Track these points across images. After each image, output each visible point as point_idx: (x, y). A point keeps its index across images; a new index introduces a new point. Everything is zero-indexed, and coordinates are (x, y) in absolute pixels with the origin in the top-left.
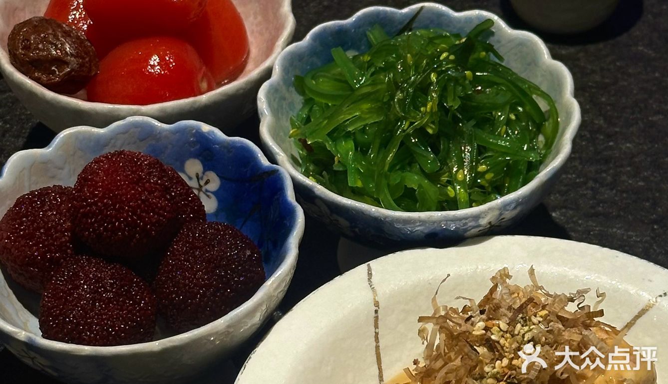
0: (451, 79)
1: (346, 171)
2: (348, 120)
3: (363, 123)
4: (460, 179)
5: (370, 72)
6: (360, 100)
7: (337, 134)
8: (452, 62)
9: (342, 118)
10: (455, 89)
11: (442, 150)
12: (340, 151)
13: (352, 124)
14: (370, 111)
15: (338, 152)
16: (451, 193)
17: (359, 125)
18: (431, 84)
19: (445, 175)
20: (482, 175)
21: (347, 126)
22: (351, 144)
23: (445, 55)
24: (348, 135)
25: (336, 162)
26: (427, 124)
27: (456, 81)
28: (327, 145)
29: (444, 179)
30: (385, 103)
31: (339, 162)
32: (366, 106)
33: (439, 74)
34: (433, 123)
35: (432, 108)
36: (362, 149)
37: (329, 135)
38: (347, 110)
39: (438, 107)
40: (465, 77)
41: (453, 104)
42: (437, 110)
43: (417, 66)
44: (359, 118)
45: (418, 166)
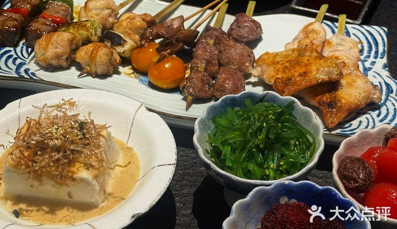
0: (272, 126)
1: (226, 159)
2: (230, 138)
3: (235, 140)
4: (271, 167)
5: (241, 119)
6: (235, 130)
7: (225, 143)
8: (273, 119)
9: (227, 137)
10: (273, 130)
11: (266, 154)
12: (225, 150)
13: (231, 139)
14: (238, 135)
15: (224, 151)
16: (267, 173)
17: (234, 140)
18: (263, 127)
19: (266, 165)
20: (282, 166)
21: (229, 140)
22: (229, 148)
23: (271, 116)
24: (229, 144)
25: (223, 155)
26: (260, 144)
27: (274, 127)
28: (220, 147)
29: (265, 166)
30: (244, 133)
31: (224, 155)
32: (237, 133)
33: (267, 124)
34: (262, 143)
35: (262, 137)
36: (233, 150)
37: (222, 143)
38: (229, 134)
39: (265, 137)
40: (278, 126)
41: (272, 136)
42: (264, 138)
43: (259, 119)
44: (234, 138)
45: (255, 161)
